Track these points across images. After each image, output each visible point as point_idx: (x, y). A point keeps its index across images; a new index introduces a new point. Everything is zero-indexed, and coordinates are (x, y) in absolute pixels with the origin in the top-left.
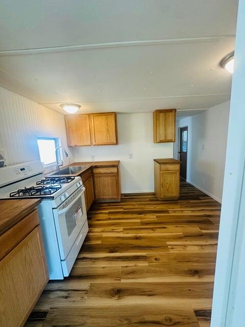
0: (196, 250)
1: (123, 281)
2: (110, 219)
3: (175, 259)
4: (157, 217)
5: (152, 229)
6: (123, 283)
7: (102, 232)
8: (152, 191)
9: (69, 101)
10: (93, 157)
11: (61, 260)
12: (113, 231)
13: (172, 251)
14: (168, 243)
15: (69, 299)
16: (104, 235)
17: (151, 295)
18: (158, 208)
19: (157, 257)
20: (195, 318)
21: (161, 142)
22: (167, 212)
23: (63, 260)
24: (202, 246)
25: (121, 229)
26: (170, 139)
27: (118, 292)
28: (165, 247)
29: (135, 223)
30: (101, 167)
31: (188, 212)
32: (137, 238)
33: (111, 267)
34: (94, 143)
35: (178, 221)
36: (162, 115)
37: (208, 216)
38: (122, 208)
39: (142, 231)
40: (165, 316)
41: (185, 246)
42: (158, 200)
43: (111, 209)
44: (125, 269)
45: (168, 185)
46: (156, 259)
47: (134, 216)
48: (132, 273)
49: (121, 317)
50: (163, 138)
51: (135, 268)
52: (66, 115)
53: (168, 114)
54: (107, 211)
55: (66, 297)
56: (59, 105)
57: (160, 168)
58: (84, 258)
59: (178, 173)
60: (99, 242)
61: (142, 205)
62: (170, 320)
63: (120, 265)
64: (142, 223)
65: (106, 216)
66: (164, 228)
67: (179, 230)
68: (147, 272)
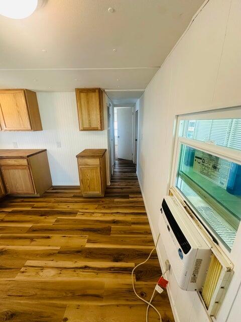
4: (56, 220)
5: (32, 239)
18: (72, 207)
21: (84, 130)
22: (76, 214)
26: (96, 126)
29: (22, 229)
34: (5, 129)
36: (83, 96)
38: (32, 206)
43: (19, 206)
45: (88, 181)
50: (86, 126)
53: (90, 94)
54: (10, 210)
57: (78, 163)
59: (99, 169)
65: (3, 217)
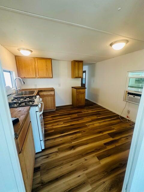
0: (98, 125)
1: (73, 143)
2: (53, 120)
3: (91, 130)
4: (78, 115)
5: (77, 120)
6: (73, 144)
7: (52, 126)
8: (71, 104)
9: (24, 47)
10: (36, 85)
11: (40, 141)
12: (58, 125)
13: (89, 127)
14: (86, 124)
15: (49, 158)
16: (54, 127)
17: (87, 144)
18: (76, 111)
19: (84, 130)
20: (105, 146)
21: (76, 78)
22: (81, 112)
23: (42, 140)
24: (99, 123)
25: (62, 123)
26: (81, 76)
27: (73, 147)
28: (86, 126)
29: (68, 119)
30: (44, 91)
31: (90, 111)
32: (72, 125)
33: (65, 139)
34: (38, 77)
35: (88, 115)
36: (77, 63)
37: (99, 112)
38: (58, 114)
39: (73, 122)
40: (94, 149)
41: (94, 124)
42: (75, 108)
43: (52, 115)
44: (72, 138)
45: (80, 100)
46: (84, 131)
47: (66, 116)
48: (76, 139)
49: (78, 155)
50: (77, 76)
51: (76, 137)
52: (16, 56)
53: (79, 63)
54: (50, 116)
55: (47, 158)
56: (17, 48)
57: (77, 91)
58: (48, 140)
60: (53, 131)
61: (68, 111)
62: (97, 149)
63: (69, 137)
64: (72, 119)
65: (51, 119)
66: (82, 119)
67: (89, 119)
68: (82, 137)
